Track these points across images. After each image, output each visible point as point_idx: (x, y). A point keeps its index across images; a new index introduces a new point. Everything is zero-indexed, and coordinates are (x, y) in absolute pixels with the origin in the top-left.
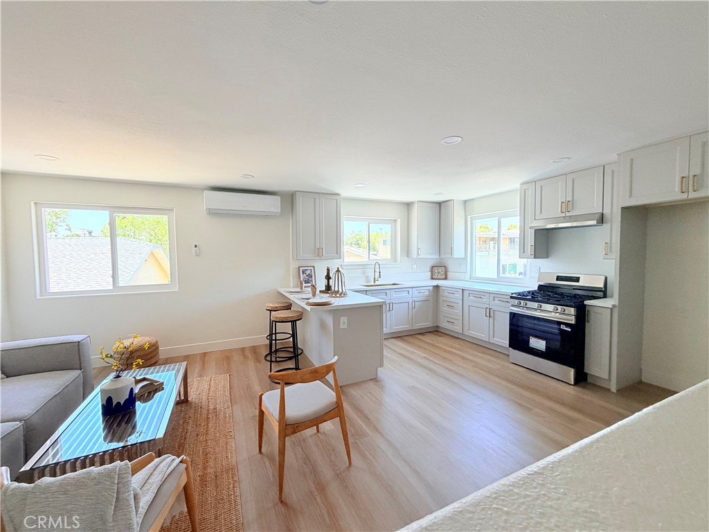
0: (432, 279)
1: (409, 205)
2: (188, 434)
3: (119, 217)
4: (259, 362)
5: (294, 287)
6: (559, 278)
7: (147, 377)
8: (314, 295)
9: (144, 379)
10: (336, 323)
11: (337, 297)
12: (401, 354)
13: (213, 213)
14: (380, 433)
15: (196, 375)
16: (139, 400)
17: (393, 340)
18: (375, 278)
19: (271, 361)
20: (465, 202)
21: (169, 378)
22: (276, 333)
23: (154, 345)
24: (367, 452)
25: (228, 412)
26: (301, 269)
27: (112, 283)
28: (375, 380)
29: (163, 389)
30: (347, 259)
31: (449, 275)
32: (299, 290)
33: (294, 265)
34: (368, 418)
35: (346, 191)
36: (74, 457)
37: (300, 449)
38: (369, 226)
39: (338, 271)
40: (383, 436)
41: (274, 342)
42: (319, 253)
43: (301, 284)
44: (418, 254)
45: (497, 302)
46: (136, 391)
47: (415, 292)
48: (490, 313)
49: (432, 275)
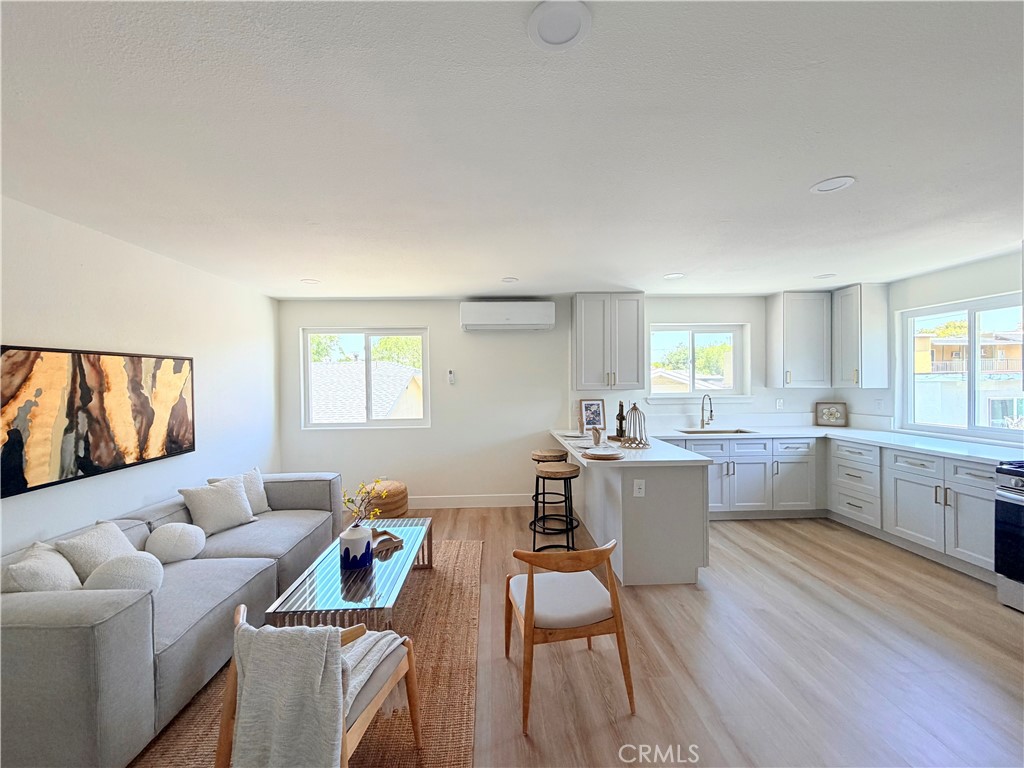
0: (817, 424)
1: (767, 300)
2: (427, 610)
3: (374, 339)
4: (522, 529)
5: (573, 429)
7: (388, 530)
8: (597, 442)
9: (385, 533)
10: (627, 488)
11: (632, 448)
12: (745, 550)
13: (471, 330)
14: (691, 677)
15: (445, 535)
16: (377, 556)
17: (734, 524)
18: (703, 420)
19: (535, 531)
20: (888, 286)
21: (411, 534)
22: (544, 493)
23: (403, 492)
24: (662, 701)
25: (476, 591)
26: (584, 403)
27: (365, 414)
28: (693, 586)
29: (402, 548)
30: (657, 390)
31: (853, 418)
32: (578, 433)
33: (573, 398)
34: (672, 646)
35: (653, 285)
36: (334, 608)
37: (561, 666)
38: (693, 335)
39: (635, 408)
40: (696, 684)
41: (540, 505)
42: (609, 381)
43: (582, 426)
44: (785, 381)
45: (963, 476)
46: (374, 545)
47: (779, 448)
48: (946, 497)
49: (816, 418)
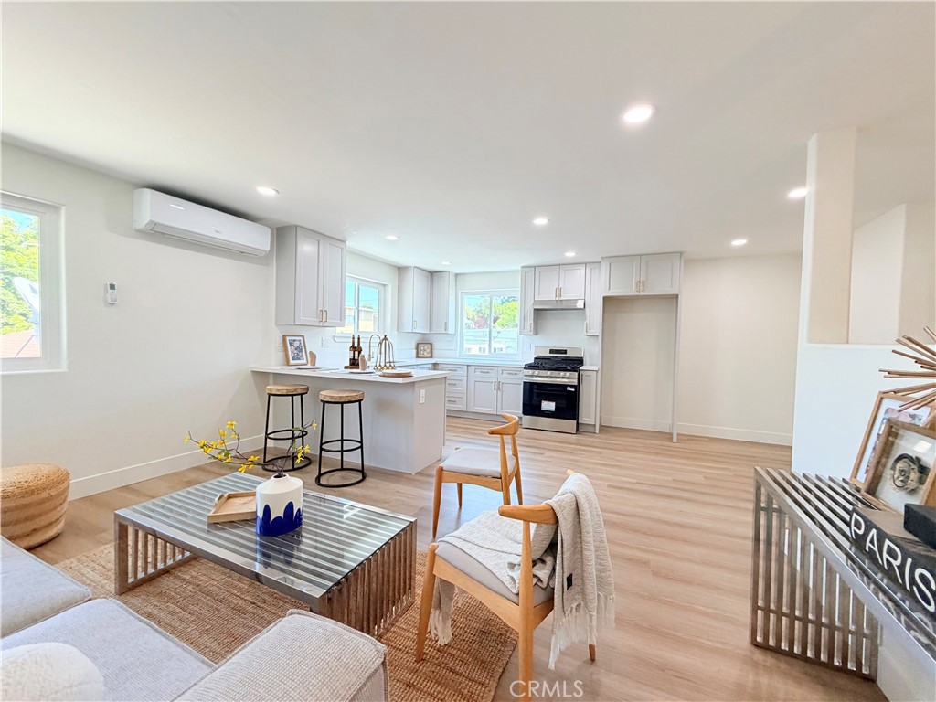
0: (417, 357)
1: (401, 270)
6: (552, 351)
20: (457, 275)
26: (288, 338)
31: (435, 352)
33: (278, 333)
38: (358, 287)
42: (322, 317)
44: (414, 328)
45: (505, 375)
48: (498, 386)
49: (417, 353)
